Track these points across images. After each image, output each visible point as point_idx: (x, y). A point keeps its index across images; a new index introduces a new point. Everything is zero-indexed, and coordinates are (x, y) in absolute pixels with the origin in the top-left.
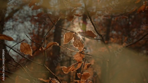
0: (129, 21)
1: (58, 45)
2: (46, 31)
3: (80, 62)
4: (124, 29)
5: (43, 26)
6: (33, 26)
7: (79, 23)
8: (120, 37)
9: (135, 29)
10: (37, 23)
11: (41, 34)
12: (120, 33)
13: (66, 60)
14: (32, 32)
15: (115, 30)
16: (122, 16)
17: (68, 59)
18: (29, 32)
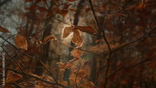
0: (123, 20)
1: (56, 40)
2: (35, 26)
3: (77, 59)
4: (117, 29)
5: (31, 21)
6: (21, 20)
7: (71, 20)
8: (112, 36)
9: (128, 30)
10: (26, 18)
11: (29, 29)
12: (112, 32)
13: (54, 58)
14: (19, 26)
15: (107, 29)
16: (119, 14)
17: (57, 57)
18: (16, 26)
